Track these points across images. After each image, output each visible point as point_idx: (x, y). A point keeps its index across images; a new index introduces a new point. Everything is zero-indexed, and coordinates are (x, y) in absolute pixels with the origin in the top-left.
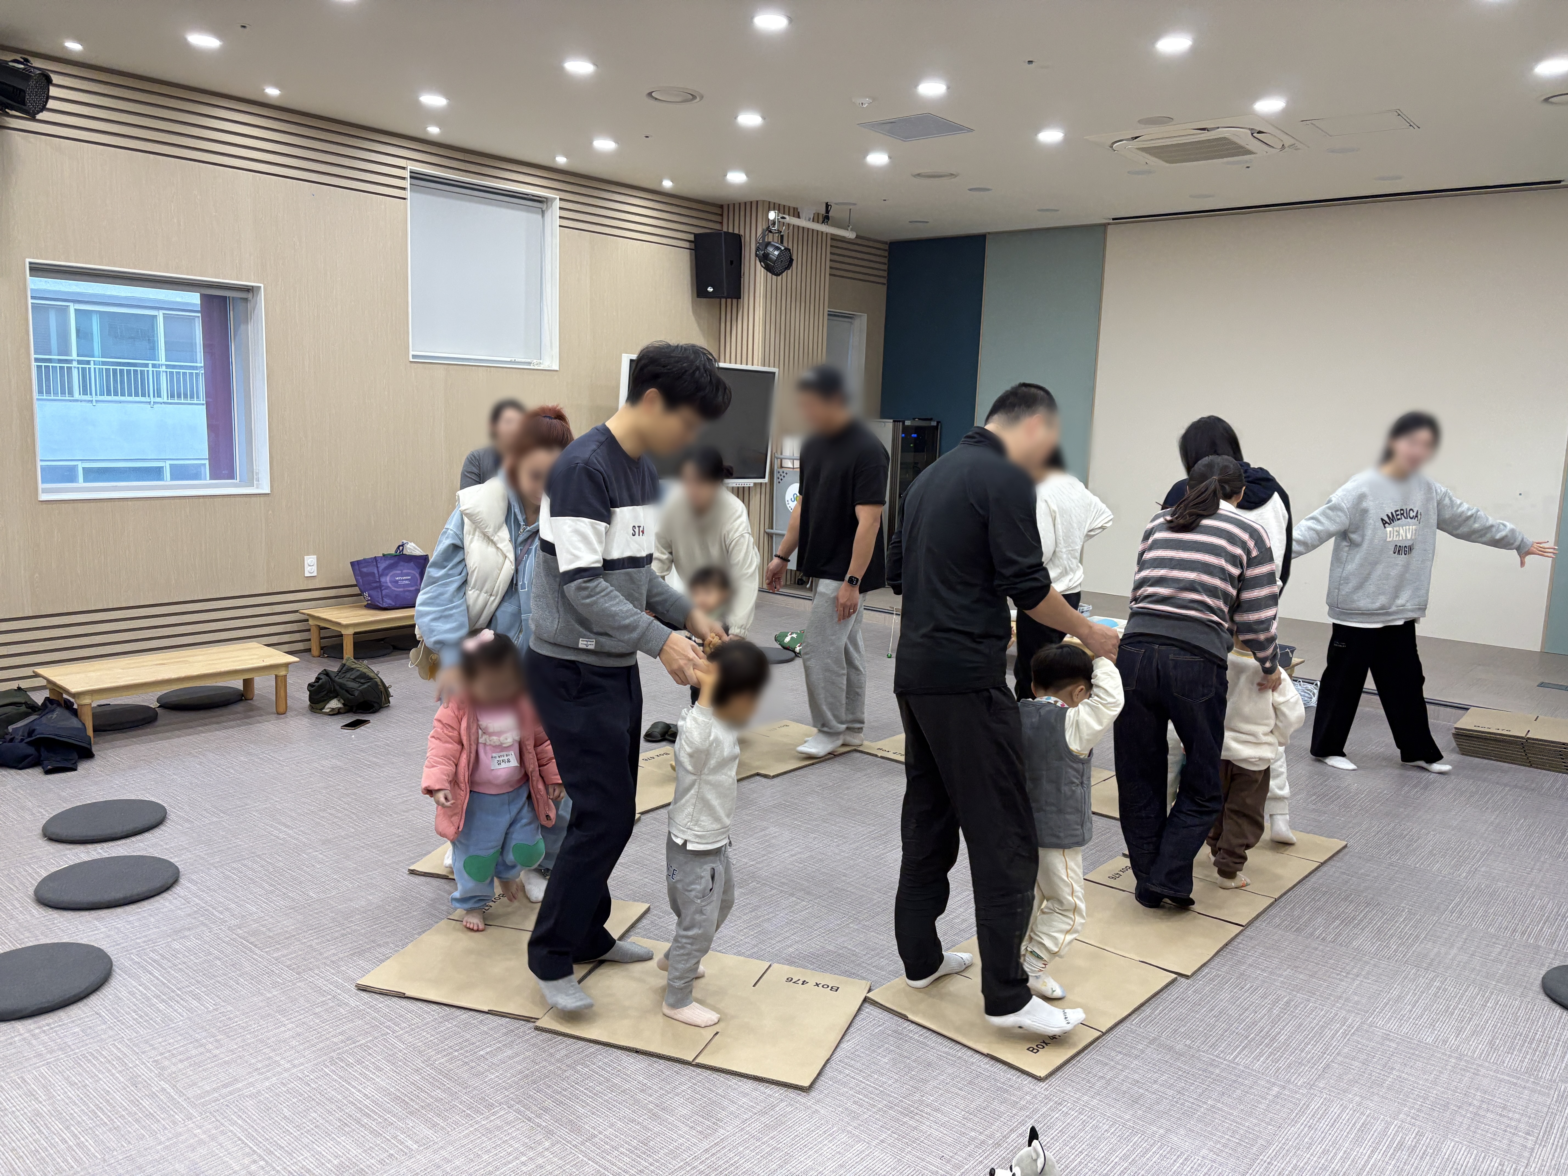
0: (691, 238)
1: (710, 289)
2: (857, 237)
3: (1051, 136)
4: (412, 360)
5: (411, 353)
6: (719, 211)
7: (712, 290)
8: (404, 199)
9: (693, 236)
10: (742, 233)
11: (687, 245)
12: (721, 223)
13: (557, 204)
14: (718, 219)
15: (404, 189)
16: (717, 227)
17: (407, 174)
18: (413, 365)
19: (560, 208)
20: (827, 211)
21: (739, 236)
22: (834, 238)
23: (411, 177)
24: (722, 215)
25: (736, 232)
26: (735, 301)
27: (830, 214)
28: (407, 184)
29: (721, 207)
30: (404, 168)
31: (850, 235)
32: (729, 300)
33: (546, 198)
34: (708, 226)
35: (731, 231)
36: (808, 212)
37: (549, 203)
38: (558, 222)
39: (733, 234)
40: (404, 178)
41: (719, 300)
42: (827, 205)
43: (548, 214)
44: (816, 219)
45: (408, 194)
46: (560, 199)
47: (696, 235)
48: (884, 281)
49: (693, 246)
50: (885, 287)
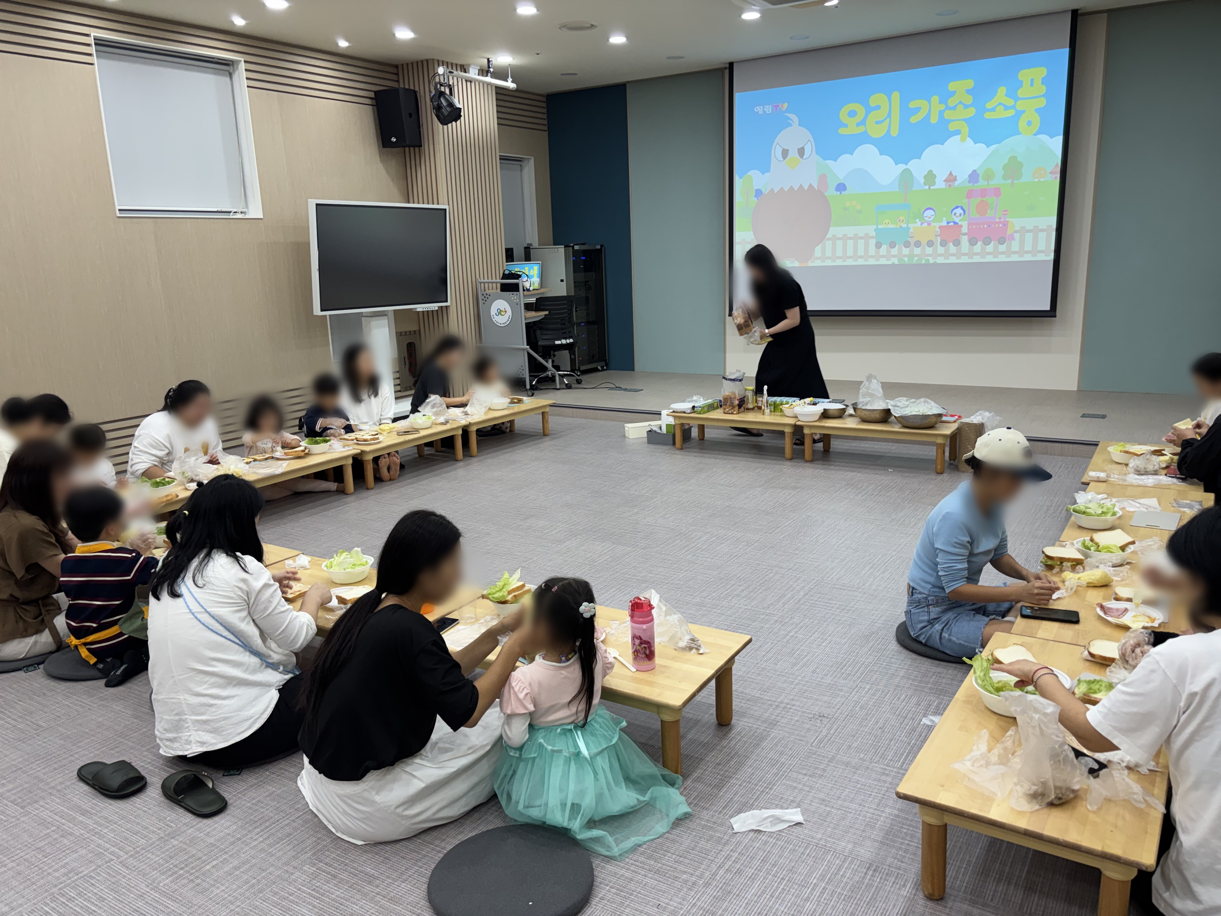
0: (372, 95)
2: (517, 87)
4: (119, 215)
5: (118, 208)
6: (394, 70)
7: (395, 140)
8: (92, 64)
9: (373, 93)
10: (417, 89)
11: (369, 101)
12: (398, 81)
13: (242, 66)
14: (394, 77)
15: (90, 55)
16: (394, 85)
17: (90, 41)
18: (122, 220)
19: (246, 70)
20: (489, 65)
21: (415, 92)
22: (498, 88)
23: (96, 44)
24: (397, 74)
25: (412, 88)
26: (417, 149)
27: (492, 69)
28: (93, 50)
29: (397, 66)
30: (87, 35)
31: (511, 85)
32: (412, 149)
33: (232, 61)
34: (386, 85)
35: (407, 87)
36: (473, 68)
37: (235, 66)
38: (245, 83)
39: (409, 90)
40: (89, 45)
41: (403, 149)
42: (489, 60)
43: (235, 77)
45: (94, 59)
46: (245, 62)
47: (376, 93)
48: (546, 128)
49: (374, 103)
50: (546, 134)
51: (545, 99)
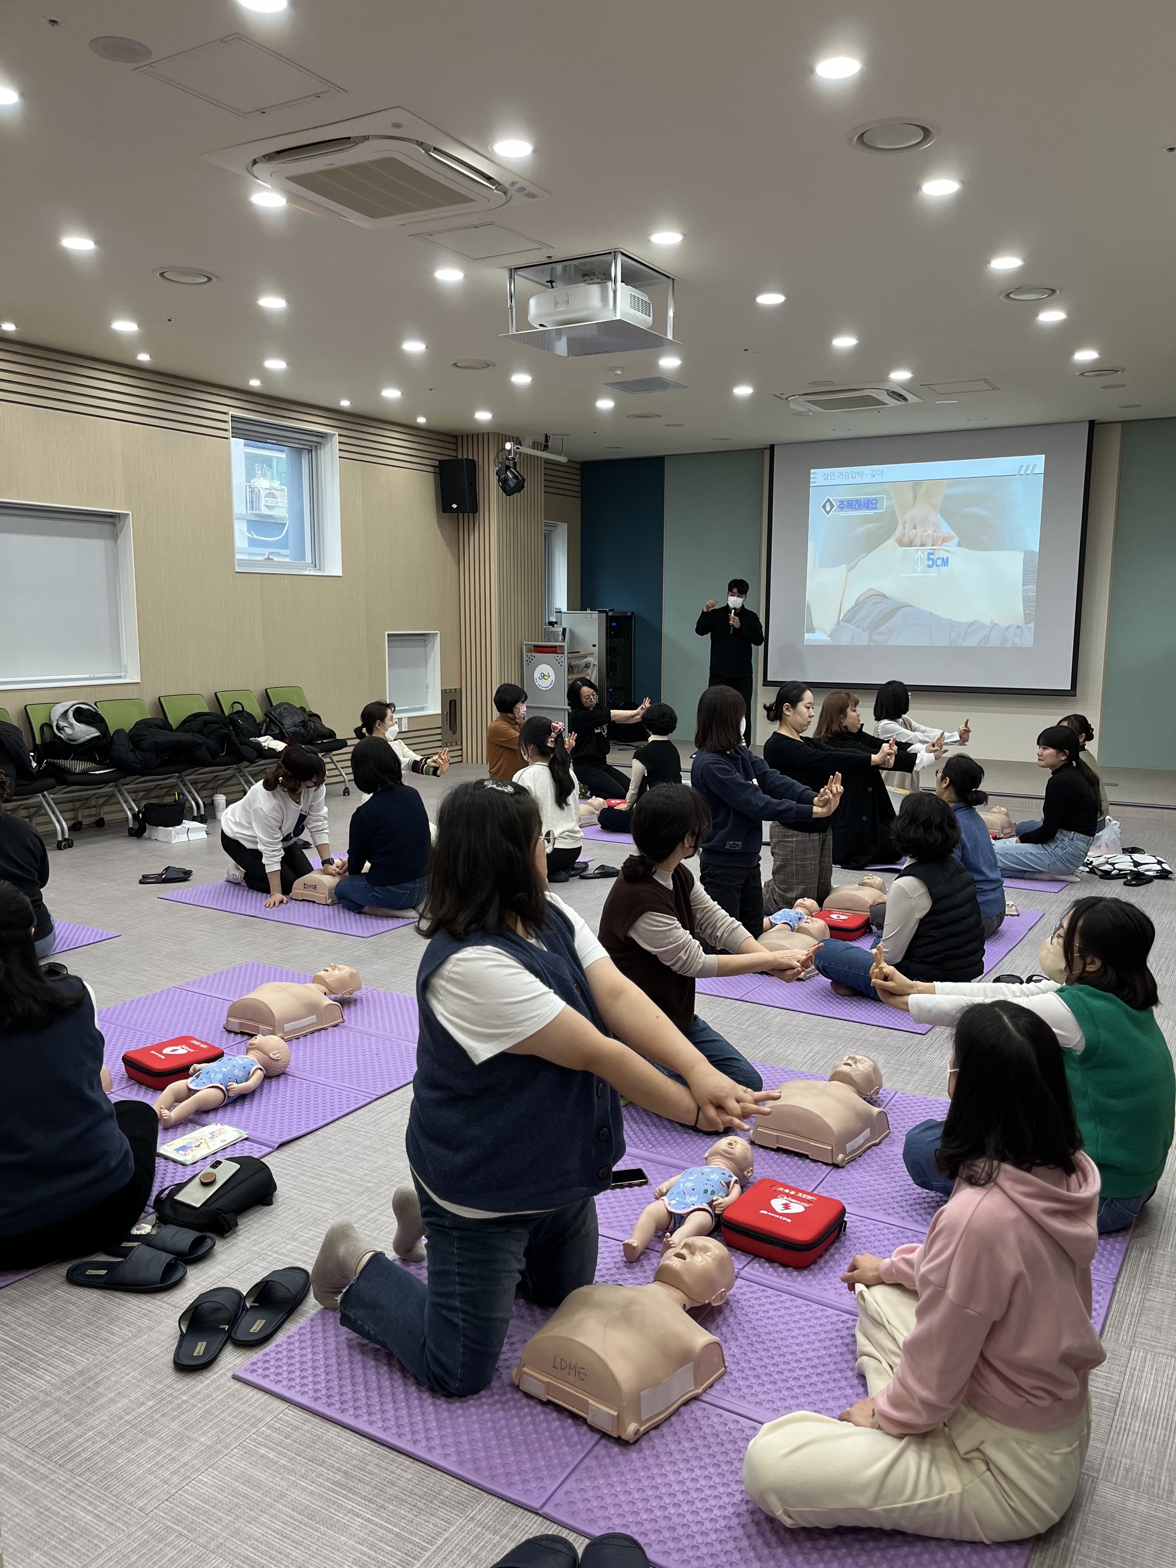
0: (437, 463)
1: (454, 506)
2: (569, 461)
3: (743, 391)
4: (237, 575)
5: (237, 570)
6: (453, 440)
8: (228, 439)
10: (475, 459)
11: (431, 469)
12: (456, 450)
13: (337, 439)
14: (454, 447)
15: (226, 430)
16: (453, 453)
17: (228, 418)
18: (237, 579)
19: (339, 442)
20: (547, 441)
21: (473, 461)
22: (547, 462)
23: (232, 421)
24: (456, 444)
25: (470, 457)
26: (472, 515)
27: (549, 444)
28: (228, 426)
29: (456, 437)
30: (225, 413)
31: (563, 459)
32: (466, 514)
33: (326, 434)
34: (447, 454)
35: (466, 457)
36: (528, 441)
37: (329, 438)
38: (338, 453)
39: (467, 459)
40: (225, 422)
41: (458, 514)
42: (546, 436)
43: (330, 448)
44: (535, 445)
45: (229, 434)
46: (339, 435)
47: (439, 461)
48: (579, 495)
49: (437, 470)
50: (579, 500)
51: (579, 466)
